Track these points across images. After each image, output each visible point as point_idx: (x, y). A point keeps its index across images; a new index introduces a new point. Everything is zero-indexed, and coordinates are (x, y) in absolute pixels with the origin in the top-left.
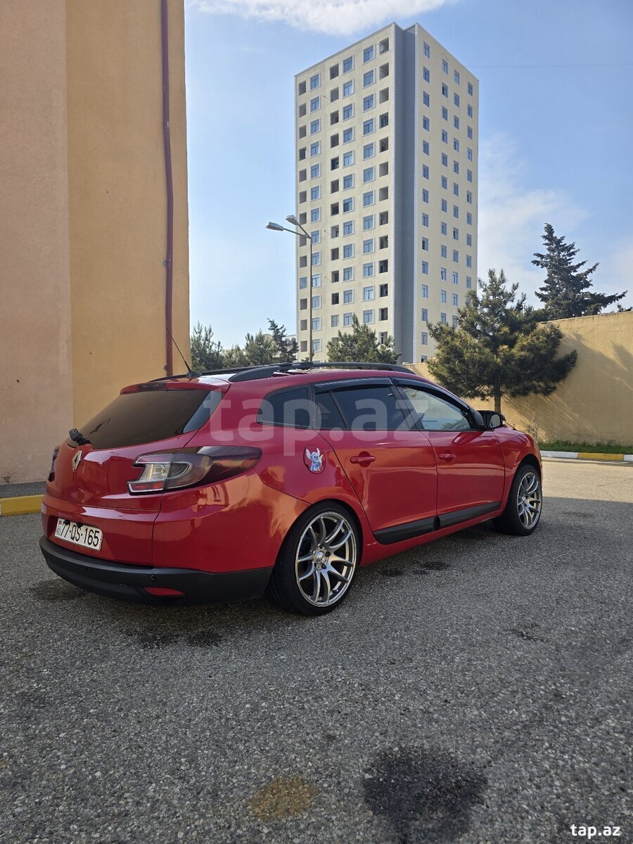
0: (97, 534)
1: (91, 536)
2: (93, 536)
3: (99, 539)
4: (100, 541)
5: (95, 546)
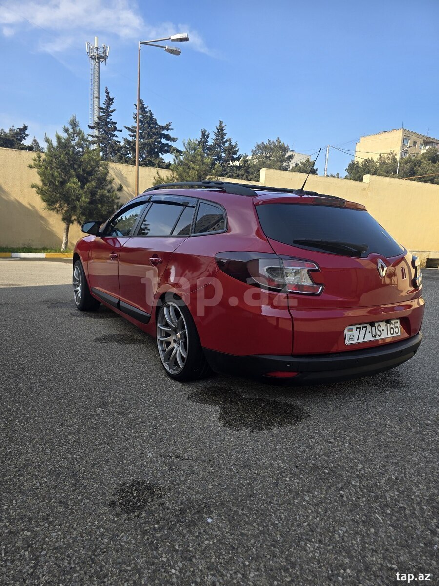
0: (396, 325)
1: (392, 328)
2: (393, 327)
3: (399, 326)
4: (399, 328)
5: (397, 333)
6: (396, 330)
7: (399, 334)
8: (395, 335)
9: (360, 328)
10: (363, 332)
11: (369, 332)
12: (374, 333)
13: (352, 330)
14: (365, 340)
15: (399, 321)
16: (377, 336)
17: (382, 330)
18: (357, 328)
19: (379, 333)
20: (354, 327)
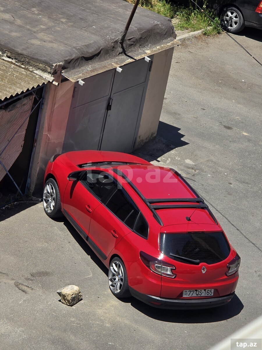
6: (211, 293)
7: (212, 295)
8: (209, 295)
9: (191, 291)
10: (192, 293)
11: (195, 293)
12: (197, 293)
13: (187, 292)
14: (193, 296)
15: (213, 290)
16: (199, 295)
17: (202, 293)
18: (189, 291)
19: (200, 294)
20: (188, 291)
